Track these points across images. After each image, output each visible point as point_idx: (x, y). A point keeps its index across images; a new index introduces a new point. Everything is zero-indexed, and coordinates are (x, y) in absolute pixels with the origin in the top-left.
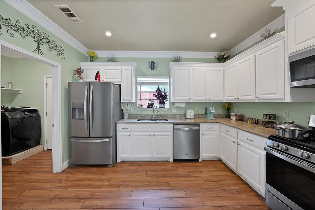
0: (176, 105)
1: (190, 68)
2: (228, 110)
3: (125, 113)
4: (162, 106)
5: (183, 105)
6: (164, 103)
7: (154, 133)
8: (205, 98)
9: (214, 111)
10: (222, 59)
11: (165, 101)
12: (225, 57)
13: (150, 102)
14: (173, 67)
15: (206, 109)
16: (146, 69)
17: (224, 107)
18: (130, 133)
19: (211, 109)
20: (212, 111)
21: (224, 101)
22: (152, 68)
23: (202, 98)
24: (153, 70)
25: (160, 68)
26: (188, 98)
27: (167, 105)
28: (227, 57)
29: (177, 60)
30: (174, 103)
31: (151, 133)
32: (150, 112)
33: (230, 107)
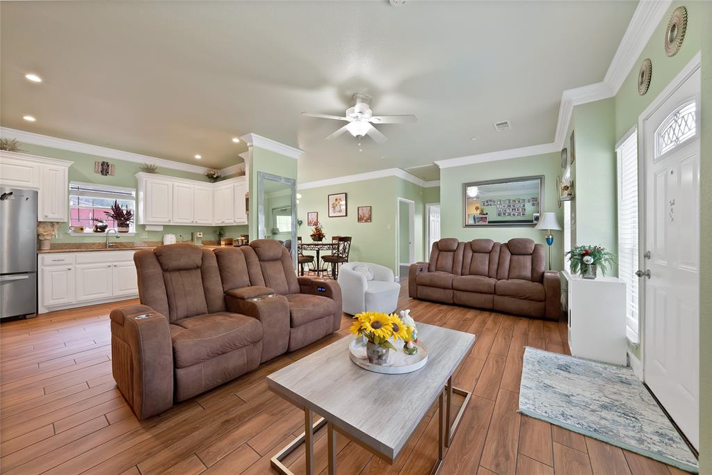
0: (148, 228)
1: (170, 183)
2: (221, 235)
3: (45, 239)
4: (124, 229)
5: (161, 229)
6: (128, 226)
7: (115, 264)
8: (190, 221)
9: (201, 236)
10: (213, 178)
11: (128, 222)
12: (215, 176)
13: (100, 224)
14: (144, 179)
15: (192, 234)
16: (90, 171)
17: (215, 232)
18: (69, 267)
19: (198, 233)
20: (199, 236)
21: (214, 225)
22: (104, 173)
23: (187, 221)
24: (106, 175)
25: (118, 173)
26: (167, 220)
27: (132, 229)
28: (217, 177)
29: (150, 170)
30: (144, 226)
31: (109, 264)
32: (100, 238)
33: (222, 232)
